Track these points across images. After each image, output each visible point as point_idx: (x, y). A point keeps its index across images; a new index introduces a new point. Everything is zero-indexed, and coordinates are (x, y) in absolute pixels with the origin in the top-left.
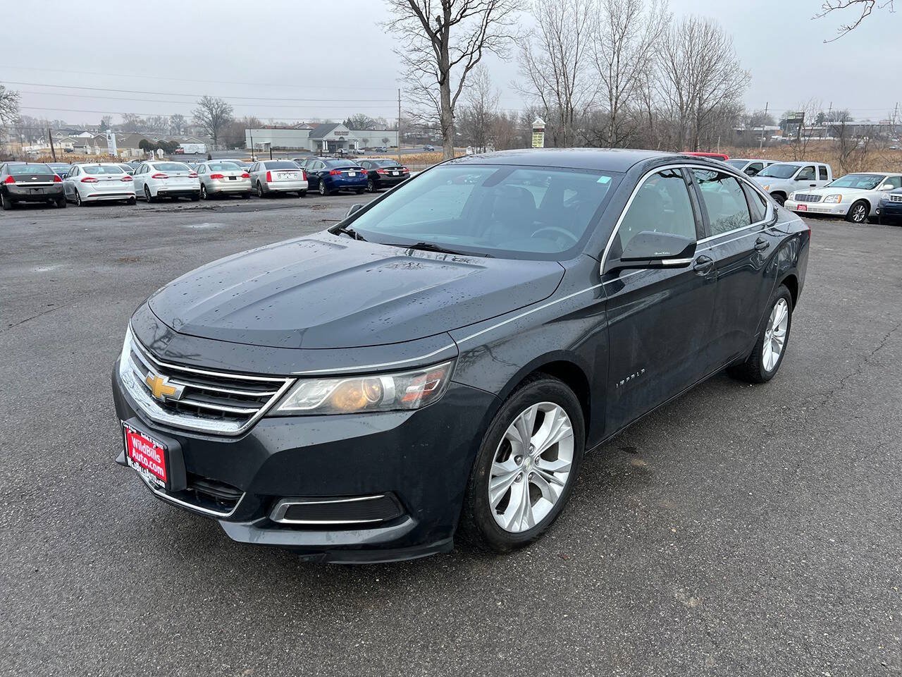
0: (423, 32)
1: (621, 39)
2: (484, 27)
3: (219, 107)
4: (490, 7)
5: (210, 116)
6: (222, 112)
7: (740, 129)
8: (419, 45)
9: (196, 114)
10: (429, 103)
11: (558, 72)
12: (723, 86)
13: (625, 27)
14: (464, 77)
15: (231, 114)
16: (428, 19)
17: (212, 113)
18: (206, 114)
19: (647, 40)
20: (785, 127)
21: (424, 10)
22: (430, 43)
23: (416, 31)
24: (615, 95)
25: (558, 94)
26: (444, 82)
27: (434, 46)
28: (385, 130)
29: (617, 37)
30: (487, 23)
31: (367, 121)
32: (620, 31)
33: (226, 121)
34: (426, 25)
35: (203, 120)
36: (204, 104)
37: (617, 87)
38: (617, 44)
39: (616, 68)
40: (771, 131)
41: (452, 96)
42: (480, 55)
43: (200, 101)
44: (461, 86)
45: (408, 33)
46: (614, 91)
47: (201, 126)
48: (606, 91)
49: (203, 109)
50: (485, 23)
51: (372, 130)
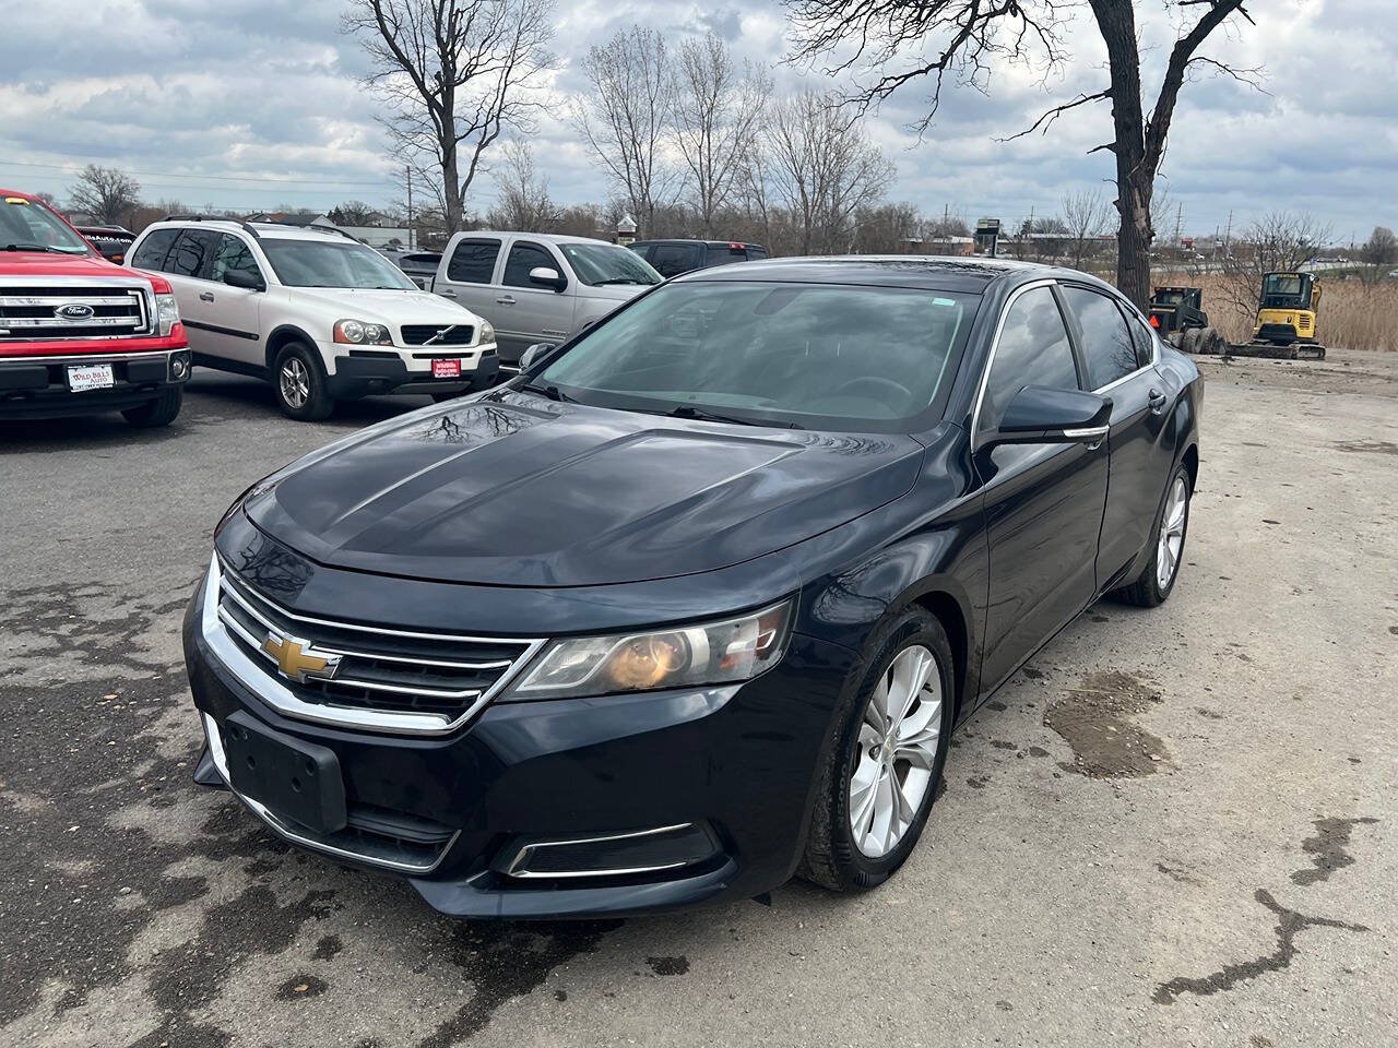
0: (416, 93)
1: (710, 111)
2: (501, 91)
3: (114, 183)
4: (509, 64)
5: (100, 197)
6: (121, 191)
7: (915, 240)
8: (409, 111)
9: (75, 192)
10: (428, 192)
11: (628, 153)
12: (862, 181)
13: (715, 96)
14: (476, 158)
15: (137, 194)
16: (423, 75)
17: (103, 194)
18: (93, 193)
19: (745, 114)
20: (980, 240)
21: (417, 63)
22: (426, 109)
23: (406, 92)
24: (708, 188)
25: (630, 184)
26: (449, 163)
27: (431, 113)
28: (399, 227)
29: (705, 110)
30: (506, 86)
31: (366, 212)
32: (708, 100)
33: (129, 206)
34: (421, 85)
35: (88, 202)
36: (89, 179)
37: (710, 178)
38: (706, 119)
39: (707, 153)
40: (959, 243)
41: (461, 183)
42: (498, 129)
43: (82, 173)
44: (472, 170)
45: (392, 94)
46: (707, 184)
47: (85, 212)
48: (697, 184)
49: (88, 186)
50: (502, 85)
51: (376, 227)
